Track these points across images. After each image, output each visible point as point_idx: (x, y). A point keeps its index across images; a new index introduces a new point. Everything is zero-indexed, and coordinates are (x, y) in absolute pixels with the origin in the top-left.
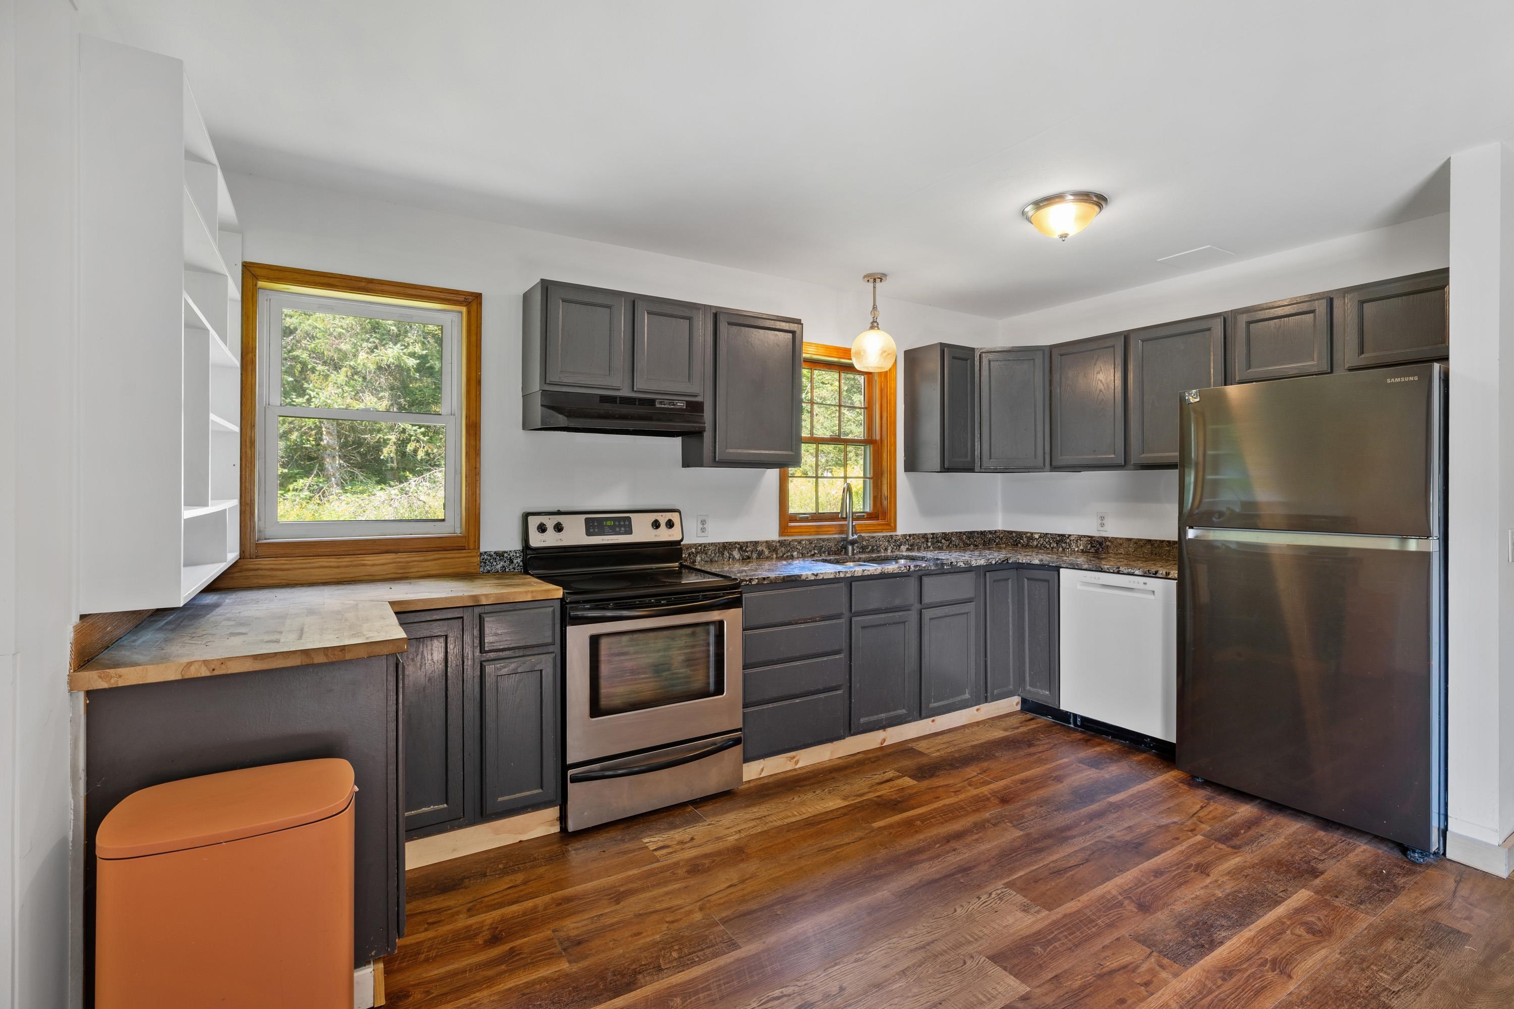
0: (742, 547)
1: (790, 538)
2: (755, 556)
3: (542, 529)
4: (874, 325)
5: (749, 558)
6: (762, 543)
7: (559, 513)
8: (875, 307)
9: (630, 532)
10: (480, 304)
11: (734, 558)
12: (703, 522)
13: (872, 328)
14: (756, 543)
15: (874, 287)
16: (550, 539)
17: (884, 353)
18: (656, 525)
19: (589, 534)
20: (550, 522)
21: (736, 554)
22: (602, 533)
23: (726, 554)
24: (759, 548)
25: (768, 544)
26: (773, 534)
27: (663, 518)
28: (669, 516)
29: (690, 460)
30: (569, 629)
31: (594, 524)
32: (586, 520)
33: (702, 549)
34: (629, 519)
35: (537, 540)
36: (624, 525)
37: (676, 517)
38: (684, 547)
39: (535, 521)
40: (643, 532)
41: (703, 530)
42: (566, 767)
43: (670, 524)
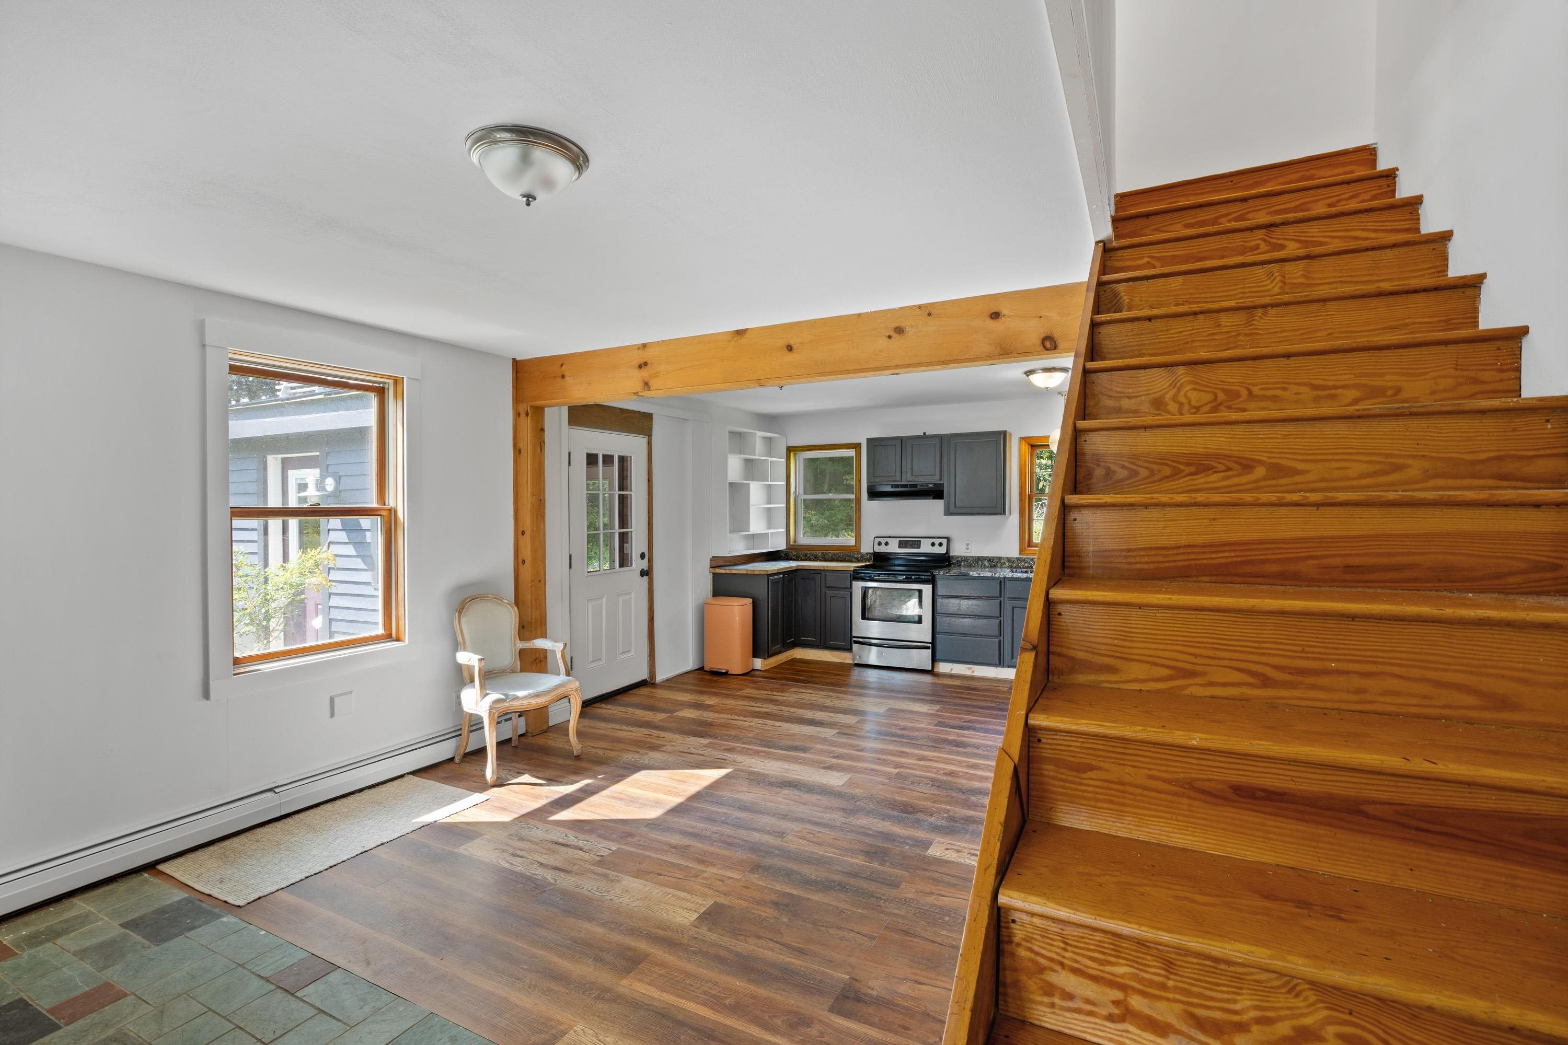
0: (990, 560)
1: (1025, 557)
2: (998, 566)
3: (880, 544)
5: (995, 566)
6: (1004, 558)
7: (890, 537)
9: (919, 547)
10: (859, 448)
11: (985, 566)
12: (967, 545)
14: (1000, 558)
16: (882, 549)
18: (933, 544)
19: (899, 547)
20: (883, 541)
21: (986, 563)
22: (906, 547)
23: (980, 562)
24: (1002, 561)
25: (1009, 560)
26: (1014, 553)
27: (937, 541)
28: (941, 540)
29: (948, 512)
30: (854, 582)
31: (903, 543)
32: (900, 541)
33: (965, 559)
34: (920, 541)
35: (878, 549)
36: (917, 544)
37: (944, 542)
38: (953, 557)
39: (877, 540)
40: (926, 548)
41: (967, 549)
42: (852, 637)
43: (941, 544)
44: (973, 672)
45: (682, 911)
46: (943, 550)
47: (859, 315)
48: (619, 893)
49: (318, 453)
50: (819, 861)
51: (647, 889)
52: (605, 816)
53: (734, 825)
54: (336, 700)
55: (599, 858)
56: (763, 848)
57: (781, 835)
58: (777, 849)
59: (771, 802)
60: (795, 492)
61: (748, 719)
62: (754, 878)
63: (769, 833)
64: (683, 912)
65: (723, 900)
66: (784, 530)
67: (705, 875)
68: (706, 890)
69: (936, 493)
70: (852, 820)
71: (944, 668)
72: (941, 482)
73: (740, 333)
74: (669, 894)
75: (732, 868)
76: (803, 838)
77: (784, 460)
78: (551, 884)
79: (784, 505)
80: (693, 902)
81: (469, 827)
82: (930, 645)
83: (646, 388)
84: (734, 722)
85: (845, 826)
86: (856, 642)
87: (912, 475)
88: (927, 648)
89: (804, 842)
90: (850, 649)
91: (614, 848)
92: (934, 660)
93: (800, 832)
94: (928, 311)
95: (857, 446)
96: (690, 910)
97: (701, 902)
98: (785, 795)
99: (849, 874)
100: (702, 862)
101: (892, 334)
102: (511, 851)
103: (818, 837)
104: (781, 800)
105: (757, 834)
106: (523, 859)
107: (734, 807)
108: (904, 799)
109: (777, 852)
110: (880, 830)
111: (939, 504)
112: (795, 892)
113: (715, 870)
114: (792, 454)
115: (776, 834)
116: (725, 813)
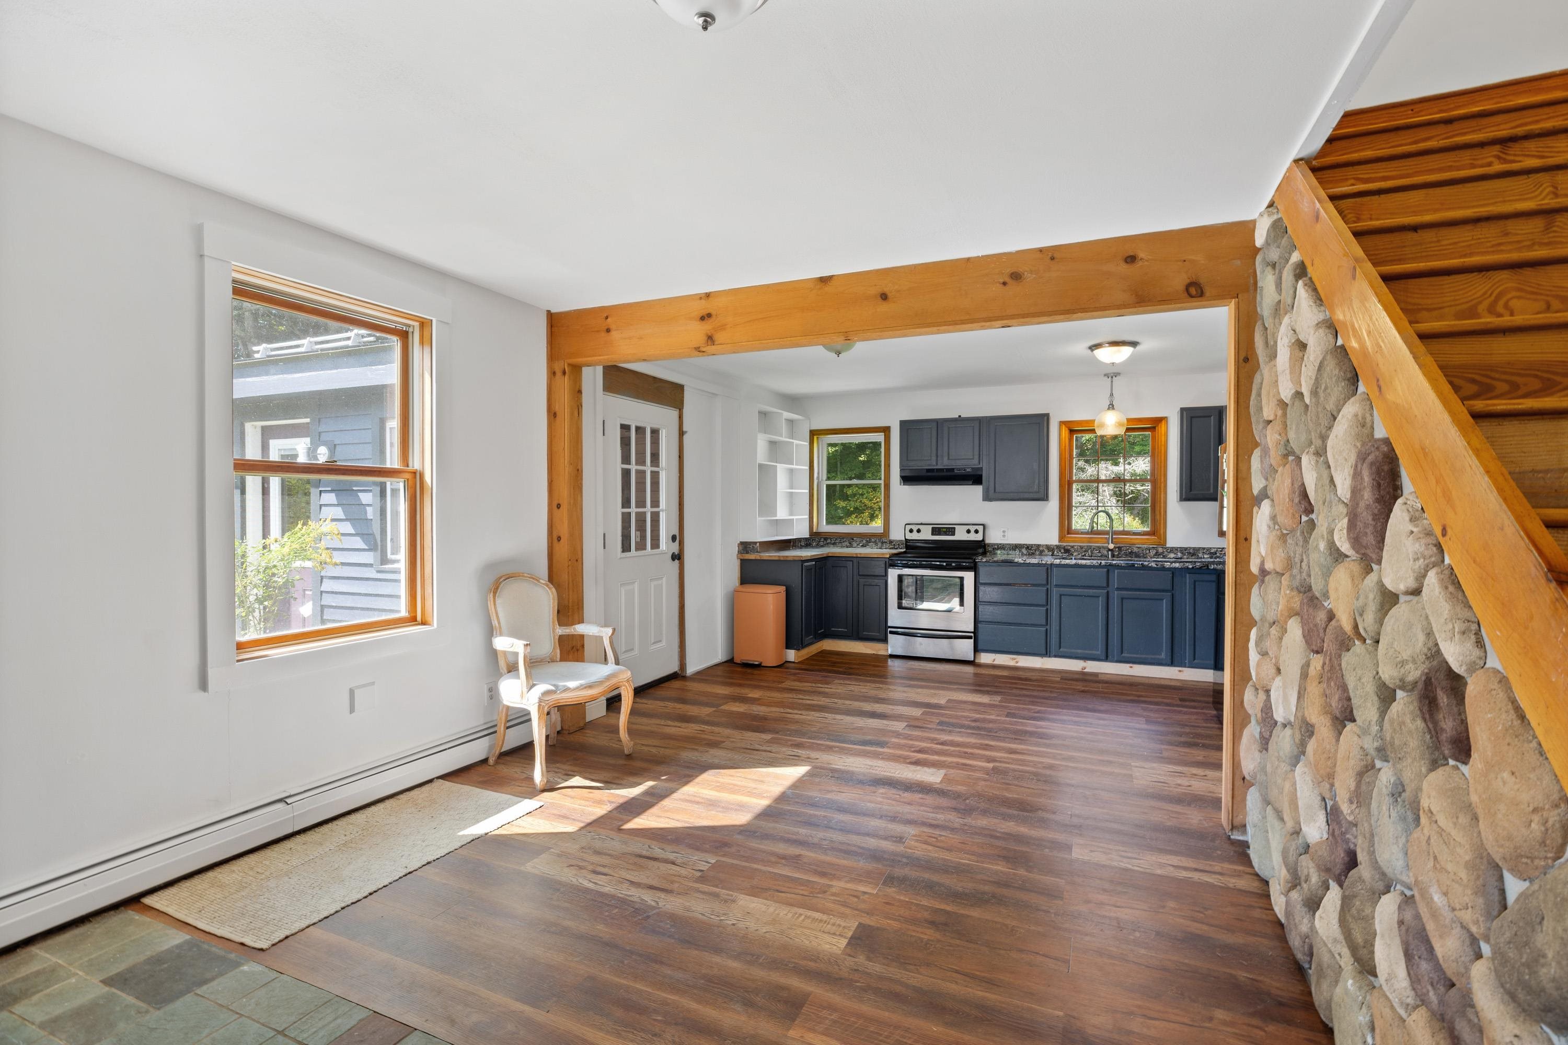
0: (1028, 547)
1: (1065, 544)
2: (1037, 553)
3: (911, 531)
4: (1111, 407)
6: (1043, 546)
7: (921, 524)
8: (1112, 395)
9: (953, 534)
10: (890, 431)
11: (1023, 553)
12: (1004, 532)
13: (1109, 409)
14: (1039, 546)
15: (1112, 382)
16: (914, 536)
17: (1120, 424)
18: (968, 531)
19: (933, 534)
20: (915, 528)
21: (1024, 551)
22: (939, 534)
23: (1020, 550)
24: (1041, 549)
25: (1049, 547)
26: (1054, 540)
27: (973, 529)
28: (977, 527)
29: (987, 498)
30: (889, 570)
31: (935, 531)
32: (933, 528)
33: (1002, 546)
34: (954, 528)
35: (910, 536)
36: (951, 531)
37: (980, 528)
38: (989, 545)
39: (908, 527)
40: (961, 535)
41: (1004, 536)
42: (887, 627)
43: (976, 532)
44: (1017, 662)
45: (826, 936)
46: (979, 537)
47: (968, 259)
48: (739, 915)
49: (308, 420)
50: (959, 870)
51: (771, 909)
52: (685, 822)
53: (841, 830)
54: (357, 692)
55: (699, 874)
56: (885, 856)
57: (900, 839)
58: (903, 856)
59: (870, 802)
60: (818, 478)
61: (803, 712)
62: (891, 891)
63: (886, 838)
64: (827, 938)
65: (867, 921)
66: (807, 517)
67: (834, 890)
68: (843, 909)
69: (975, 478)
70: (969, 820)
71: (986, 658)
72: (981, 466)
73: (824, 280)
74: (801, 915)
75: (861, 881)
76: (926, 843)
77: (807, 444)
78: (653, 908)
79: (807, 491)
80: (834, 925)
81: (529, 840)
82: (972, 635)
83: (710, 343)
84: (789, 716)
85: (966, 828)
86: (891, 633)
87: (949, 459)
88: (970, 638)
89: (930, 848)
90: (885, 640)
91: (713, 861)
92: (976, 650)
93: (920, 836)
94: (1052, 255)
95: (886, 430)
96: (834, 934)
97: (843, 924)
98: (882, 794)
99: (998, 884)
100: (823, 874)
101: (1007, 280)
102: (591, 867)
103: (942, 841)
104: (880, 799)
105: (872, 840)
106: (608, 877)
107: (831, 808)
108: (1015, 796)
109: (904, 860)
110: (1006, 831)
111: (978, 490)
112: (948, 908)
113: (842, 884)
114: (815, 437)
115: (894, 839)
116: (824, 817)
